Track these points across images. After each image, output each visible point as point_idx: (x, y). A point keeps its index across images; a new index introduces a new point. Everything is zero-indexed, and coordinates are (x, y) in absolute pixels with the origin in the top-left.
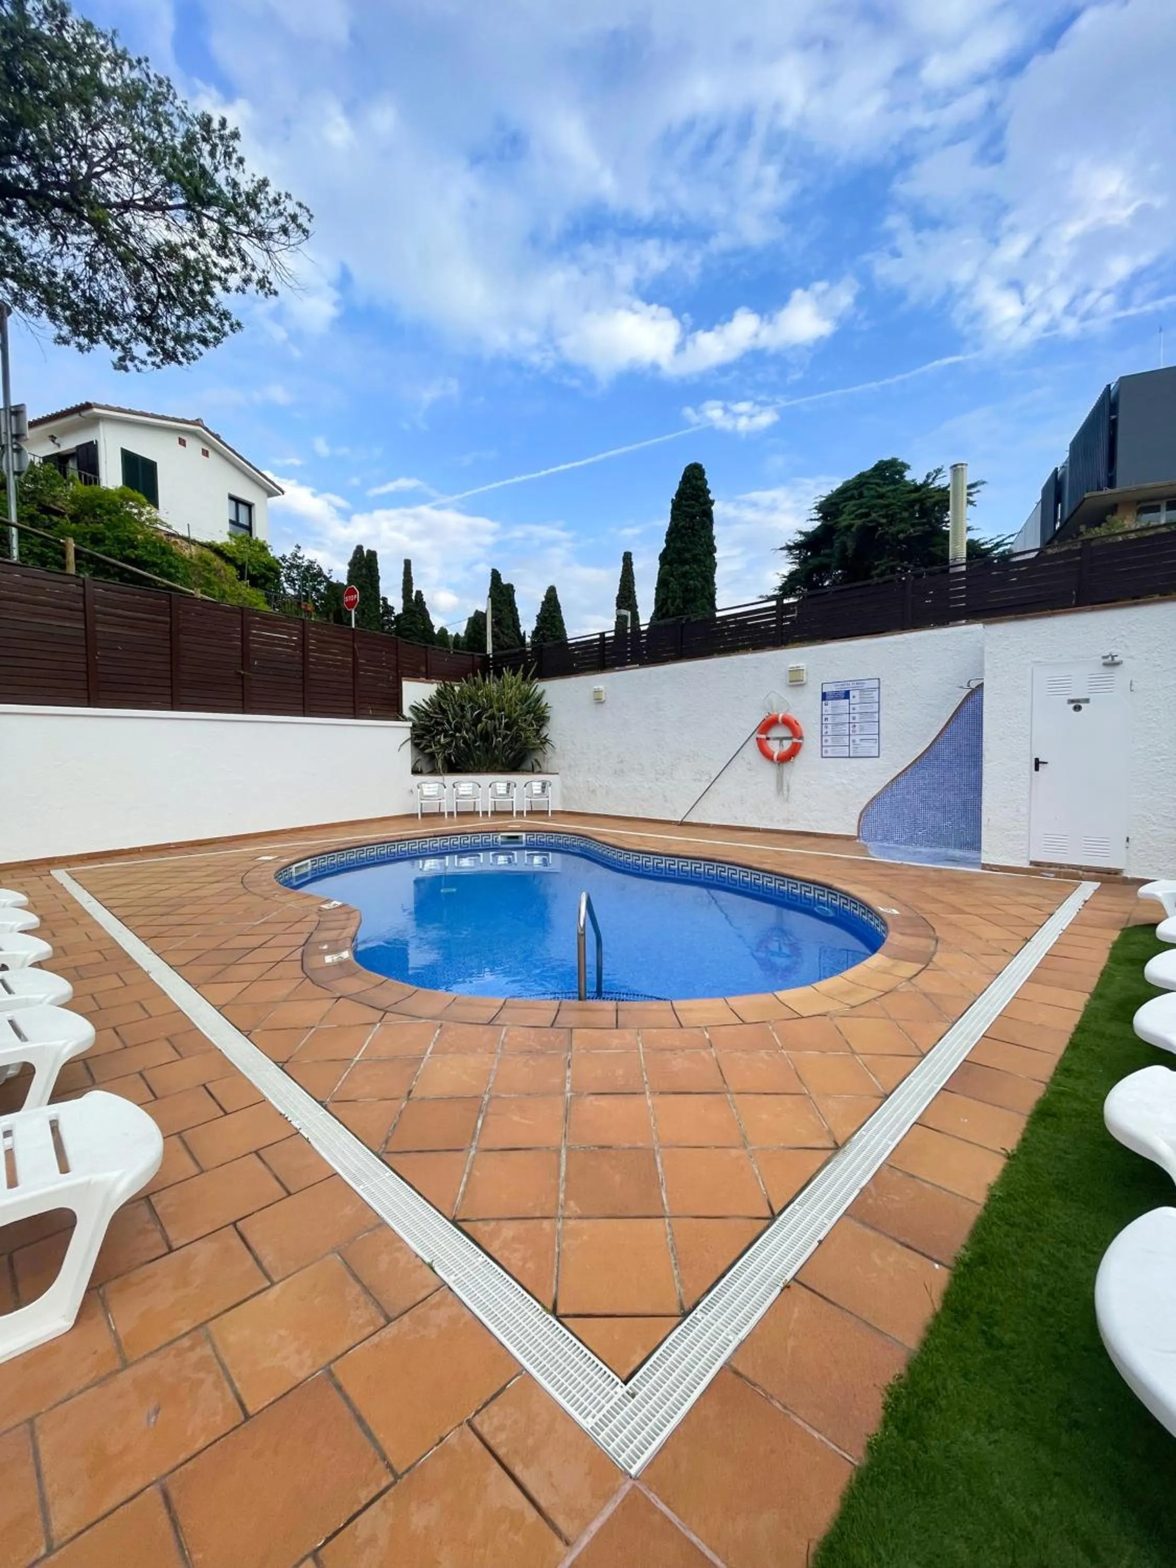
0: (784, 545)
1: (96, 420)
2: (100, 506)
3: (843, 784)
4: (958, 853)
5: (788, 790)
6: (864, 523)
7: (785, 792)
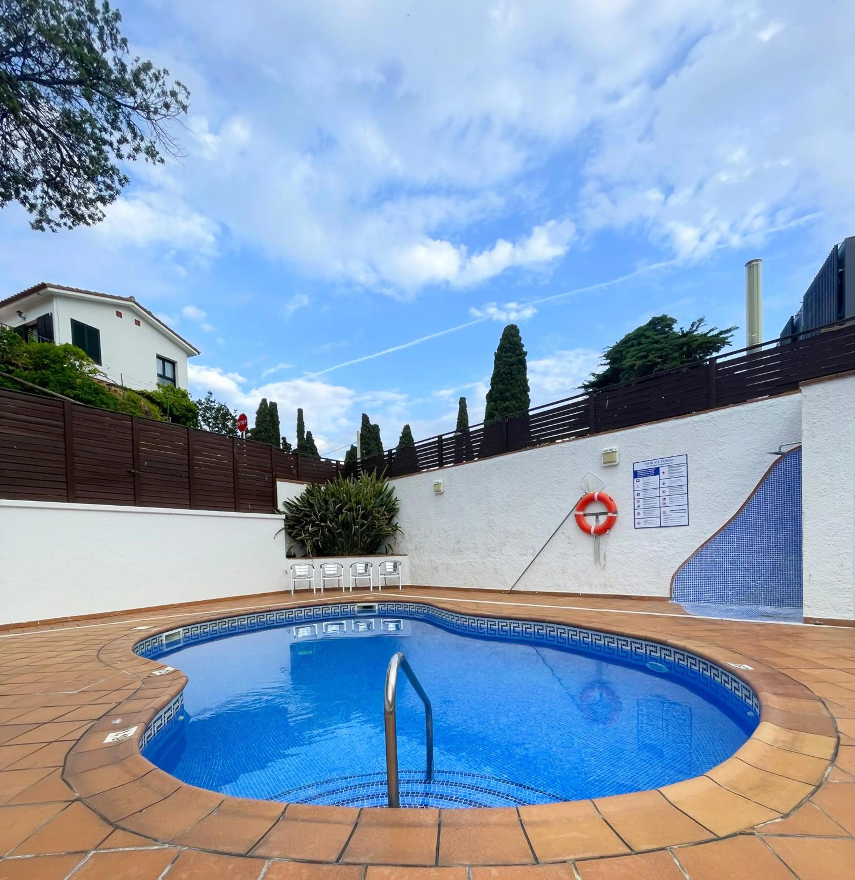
0: (581, 385)
1: (51, 297)
2: (46, 357)
3: (655, 550)
4: (770, 609)
5: (605, 559)
6: (643, 363)
7: (602, 561)
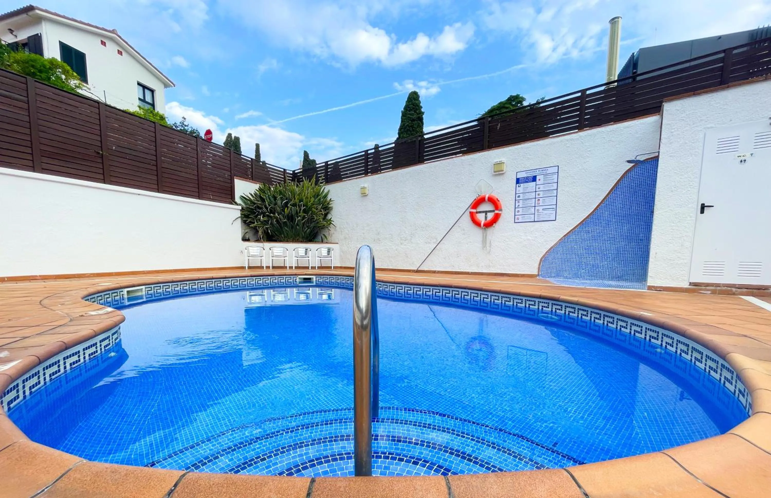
1: (39, 20)
3: (528, 240)
5: (490, 246)
7: (488, 248)
